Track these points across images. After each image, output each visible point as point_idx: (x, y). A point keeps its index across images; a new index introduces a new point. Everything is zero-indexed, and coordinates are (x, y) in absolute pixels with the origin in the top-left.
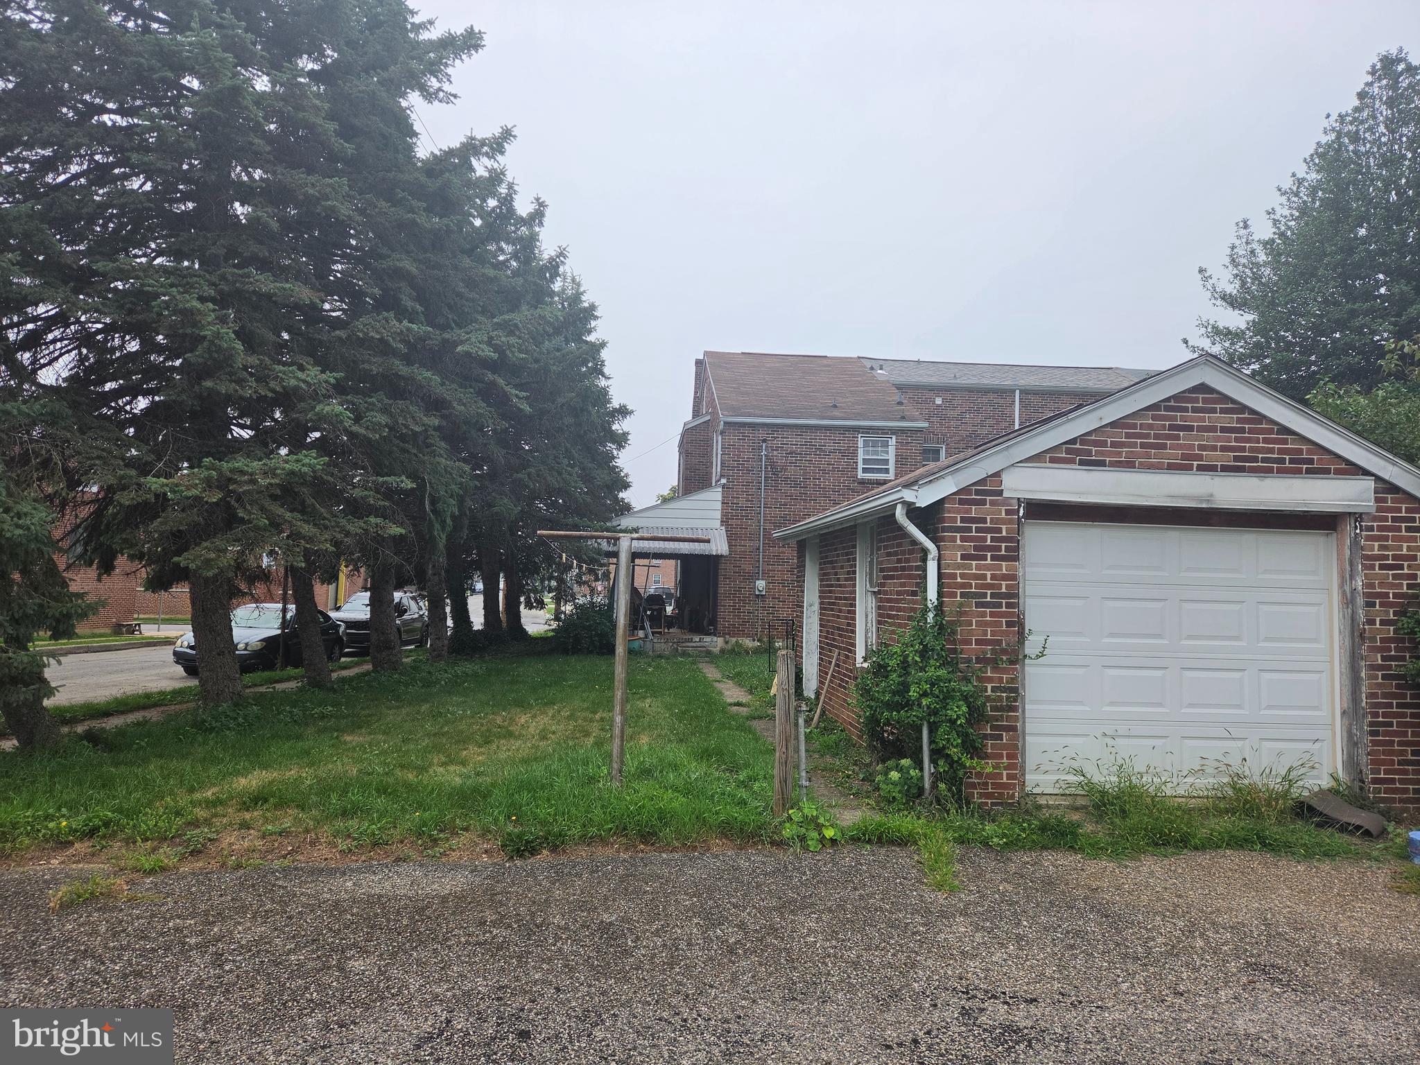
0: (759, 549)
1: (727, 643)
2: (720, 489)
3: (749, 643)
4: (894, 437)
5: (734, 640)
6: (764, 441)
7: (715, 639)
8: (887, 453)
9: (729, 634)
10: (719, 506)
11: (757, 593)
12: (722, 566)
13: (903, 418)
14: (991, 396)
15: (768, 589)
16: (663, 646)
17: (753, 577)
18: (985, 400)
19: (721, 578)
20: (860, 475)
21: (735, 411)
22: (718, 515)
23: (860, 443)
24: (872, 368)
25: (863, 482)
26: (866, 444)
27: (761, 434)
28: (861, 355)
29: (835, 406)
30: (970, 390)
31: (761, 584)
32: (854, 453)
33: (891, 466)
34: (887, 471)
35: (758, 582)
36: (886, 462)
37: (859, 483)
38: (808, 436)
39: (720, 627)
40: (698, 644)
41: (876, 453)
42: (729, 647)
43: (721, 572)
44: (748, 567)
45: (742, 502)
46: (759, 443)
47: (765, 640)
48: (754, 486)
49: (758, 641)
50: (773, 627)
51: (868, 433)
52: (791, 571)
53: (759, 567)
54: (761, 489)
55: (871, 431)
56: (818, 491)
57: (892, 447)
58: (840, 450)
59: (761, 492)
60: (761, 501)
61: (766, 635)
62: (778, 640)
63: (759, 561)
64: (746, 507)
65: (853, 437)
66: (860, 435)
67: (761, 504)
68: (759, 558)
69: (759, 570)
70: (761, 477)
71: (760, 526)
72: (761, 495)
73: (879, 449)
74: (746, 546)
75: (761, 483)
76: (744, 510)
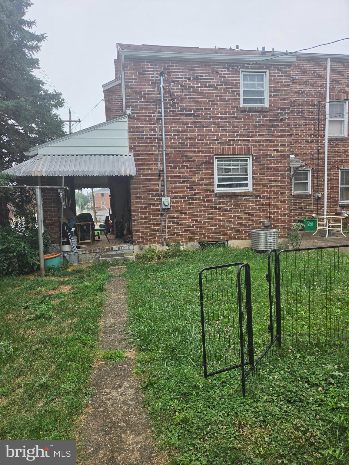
0: (163, 171)
1: (141, 249)
2: (126, 120)
3: (160, 248)
4: (268, 71)
5: (147, 246)
6: (162, 74)
7: (132, 247)
8: (262, 86)
9: (143, 242)
10: (126, 134)
11: (164, 207)
12: (133, 187)
14: (312, 63)
15: (172, 204)
16: (88, 256)
17: (159, 195)
19: (133, 197)
20: (242, 105)
22: (126, 143)
23: (242, 75)
25: (244, 111)
26: (245, 78)
27: (159, 68)
31: (166, 200)
32: (237, 85)
33: (266, 97)
34: (262, 101)
35: (163, 199)
36: (261, 93)
37: (242, 111)
39: (135, 237)
40: (118, 252)
41: (253, 86)
42: (144, 252)
43: (133, 192)
44: (154, 187)
45: (146, 131)
46: (157, 77)
47: (172, 244)
48: (155, 116)
49: (167, 245)
50: (178, 234)
51: (248, 68)
52: (190, 188)
53: (164, 186)
54: (161, 119)
55: (250, 66)
56: (208, 119)
57: (267, 77)
58: (226, 82)
59: (162, 121)
60: (162, 130)
61: (173, 240)
62: (182, 244)
63: (163, 181)
64: (150, 135)
65: (236, 71)
66: (241, 70)
67: (162, 132)
68: (163, 179)
69: (164, 188)
70: (161, 108)
71: (163, 151)
72: (162, 124)
73: (256, 82)
74: (152, 169)
75: (161, 113)
76: (148, 138)
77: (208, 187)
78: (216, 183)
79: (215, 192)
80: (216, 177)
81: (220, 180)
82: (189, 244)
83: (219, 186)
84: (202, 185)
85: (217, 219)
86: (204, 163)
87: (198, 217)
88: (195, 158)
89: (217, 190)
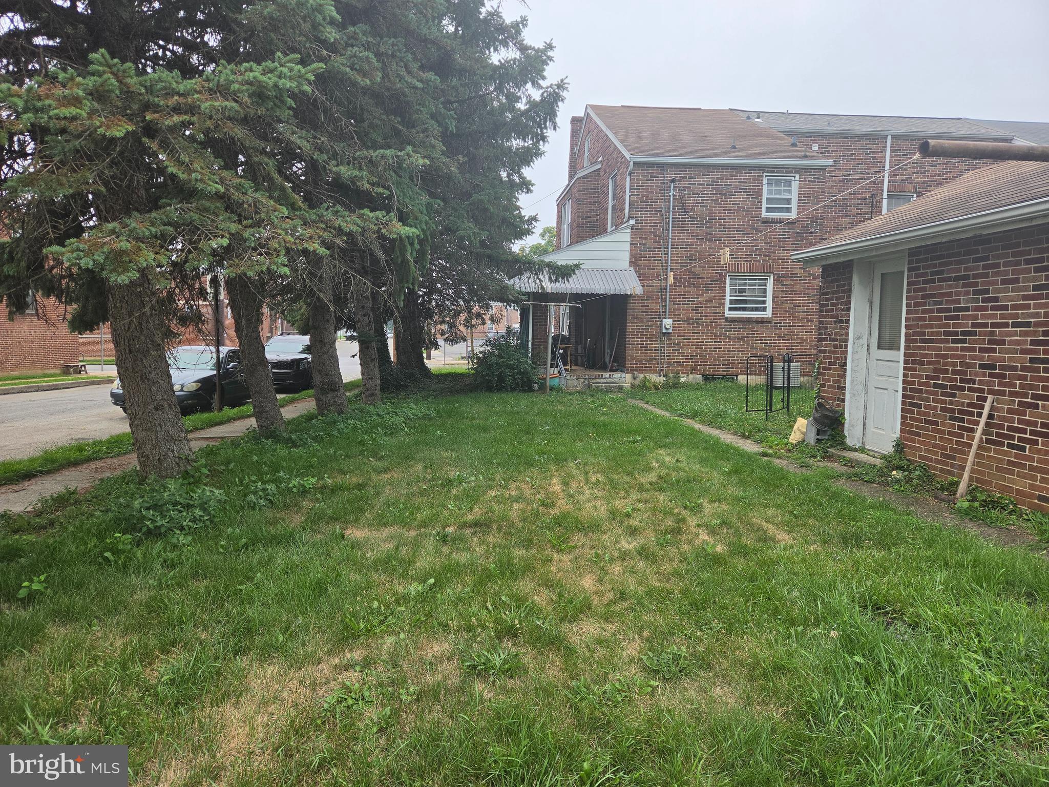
0: (665, 289)
1: (635, 378)
2: (629, 231)
3: (655, 378)
4: (797, 176)
5: (642, 376)
6: (673, 181)
7: (624, 375)
8: (789, 192)
9: (637, 370)
10: (627, 247)
11: (664, 331)
12: (630, 306)
13: (805, 157)
14: (864, 142)
15: (674, 327)
16: (575, 382)
17: (661, 316)
18: (858, 145)
19: (629, 318)
20: (764, 214)
21: (641, 151)
22: (627, 256)
23: (765, 180)
24: (748, 118)
25: (766, 222)
26: (770, 183)
27: (669, 174)
28: (731, 108)
29: (734, 147)
30: (845, 136)
31: (668, 323)
32: (759, 193)
33: (794, 205)
34: (788, 210)
35: (665, 321)
36: (789, 201)
37: (763, 222)
38: (715, 176)
39: (628, 364)
40: (608, 380)
41: (779, 192)
42: (638, 382)
43: (630, 312)
44: (655, 307)
45: (650, 243)
46: (667, 183)
47: (671, 375)
48: (661, 227)
49: (664, 376)
50: (678, 363)
51: (773, 172)
52: (696, 310)
53: (666, 306)
54: (668, 230)
55: (776, 170)
56: (723, 231)
57: (795, 186)
58: (746, 189)
59: (668, 233)
60: (668, 242)
61: (672, 370)
62: (682, 375)
63: (666, 301)
64: (654, 248)
65: (758, 176)
66: (765, 174)
67: (668, 245)
68: (666, 298)
69: (666, 309)
70: (669, 218)
71: (667, 266)
72: (668, 236)
73: (783, 188)
74: (653, 286)
75: (669, 224)
76: (652, 251)
77: (718, 310)
78: (728, 305)
79: (726, 316)
80: (728, 298)
81: (731, 302)
82: (691, 376)
83: (730, 309)
84: (710, 307)
85: (726, 348)
86: (714, 281)
87: (703, 345)
88: (705, 275)
89: (728, 314)
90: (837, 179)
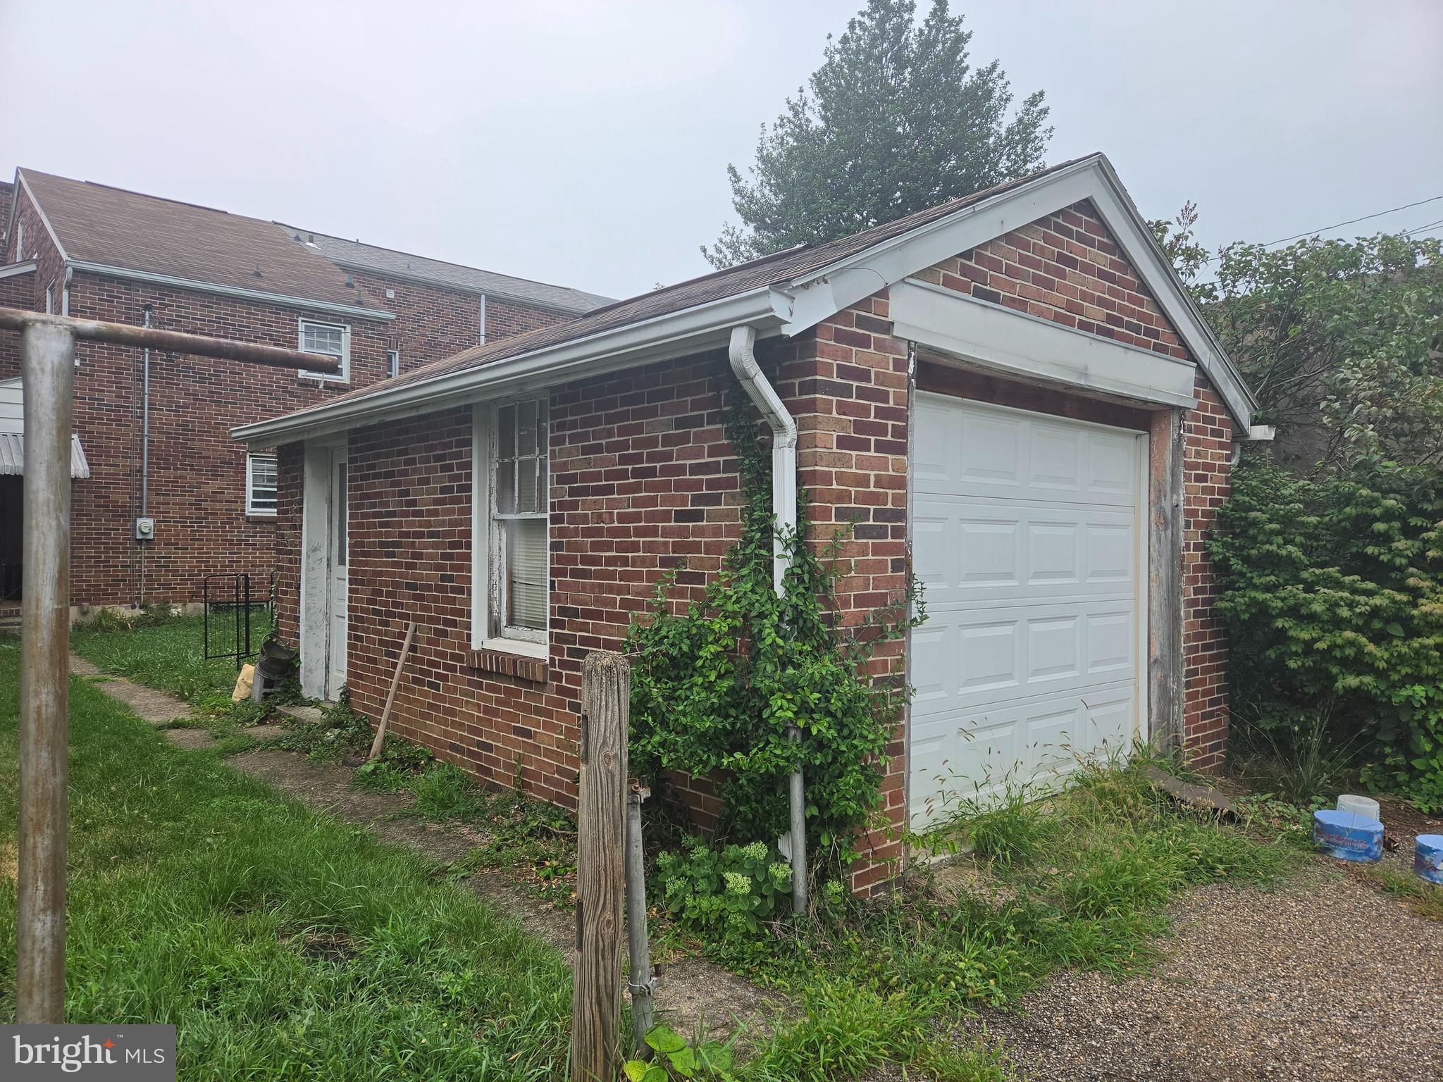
0: (141, 471)
1: (84, 613)
3: (125, 612)
4: (349, 328)
5: (98, 609)
6: (148, 307)
8: (339, 347)
9: (88, 600)
11: (139, 536)
13: (360, 303)
14: (454, 298)
15: (158, 531)
17: (131, 513)
18: (446, 301)
20: (302, 373)
21: (92, 256)
23: (301, 327)
24: (297, 238)
25: (305, 384)
26: (308, 332)
27: (142, 297)
28: (277, 221)
29: (258, 275)
30: (429, 286)
31: (146, 524)
32: (293, 343)
33: (345, 365)
34: (338, 372)
35: (139, 521)
37: (301, 385)
38: (221, 310)
41: (323, 345)
42: (90, 619)
44: (122, 499)
45: (109, 398)
46: (138, 310)
47: (154, 605)
48: (131, 375)
49: (141, 607)
50: (167, 586)
51: (313, 317)
52: (198, 504)
53: (141, 498)
54: (143, 381)
55: (316, 315)
56: (238, 391)
57: (346, 339)
58: (272, 335)
59: (143, 385)
60: (143, 399)
61: (155, 598)
62: (174, 605)
63: (141, 489)
64: (116, 406)
65: (290, 320)
66: (300, 319)
67: (143, 403)
68: (142, 485)
69: (142, 503)
70: (143, 362)
71: (142, 436)
72: (143, 390)
73: (328, 341)
74: (118, 466)
75: (143, 371)
76: (113, 411)
77: (233, 506)
78: (250, 498)
79: (247, 514)
80: (250, 489)
81: (256, 494)
82: (190, 606)
83: (255, 505)
84: (219, 501)
85: (249, 562)
86: (226, 463)
87: (211, 558)
88: (210, 454)
89: (250, 511)
90: (423, 339)
